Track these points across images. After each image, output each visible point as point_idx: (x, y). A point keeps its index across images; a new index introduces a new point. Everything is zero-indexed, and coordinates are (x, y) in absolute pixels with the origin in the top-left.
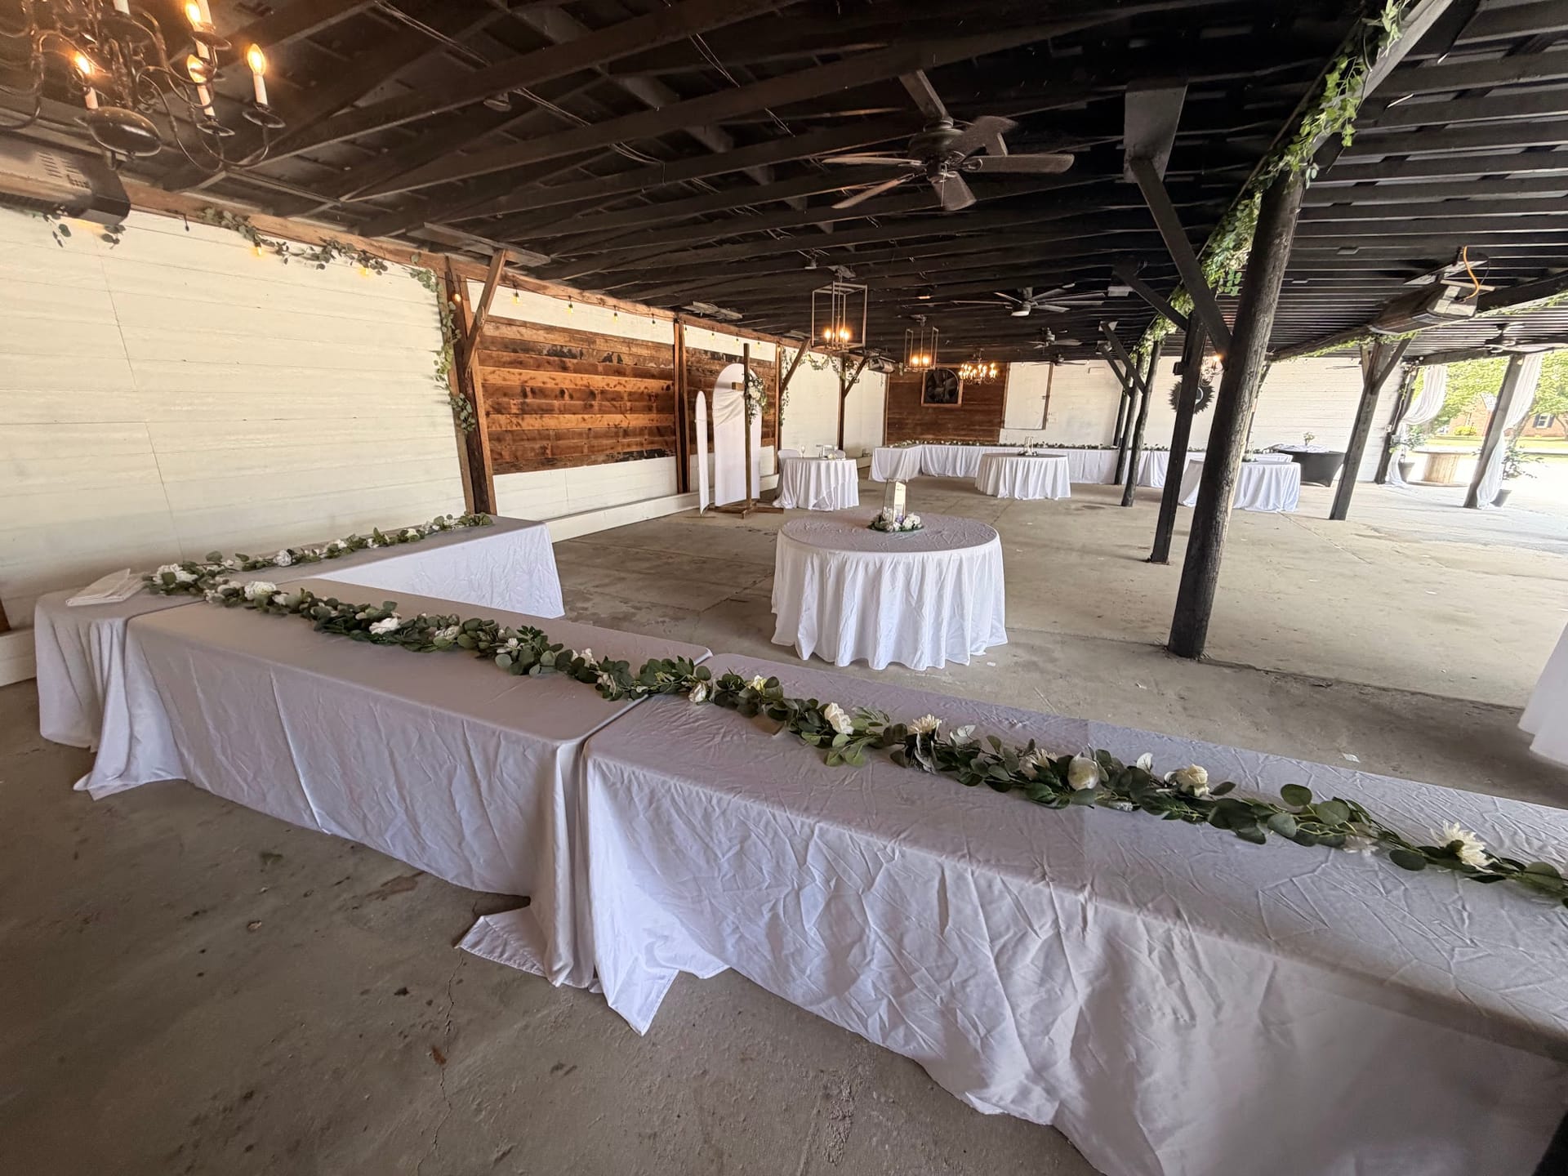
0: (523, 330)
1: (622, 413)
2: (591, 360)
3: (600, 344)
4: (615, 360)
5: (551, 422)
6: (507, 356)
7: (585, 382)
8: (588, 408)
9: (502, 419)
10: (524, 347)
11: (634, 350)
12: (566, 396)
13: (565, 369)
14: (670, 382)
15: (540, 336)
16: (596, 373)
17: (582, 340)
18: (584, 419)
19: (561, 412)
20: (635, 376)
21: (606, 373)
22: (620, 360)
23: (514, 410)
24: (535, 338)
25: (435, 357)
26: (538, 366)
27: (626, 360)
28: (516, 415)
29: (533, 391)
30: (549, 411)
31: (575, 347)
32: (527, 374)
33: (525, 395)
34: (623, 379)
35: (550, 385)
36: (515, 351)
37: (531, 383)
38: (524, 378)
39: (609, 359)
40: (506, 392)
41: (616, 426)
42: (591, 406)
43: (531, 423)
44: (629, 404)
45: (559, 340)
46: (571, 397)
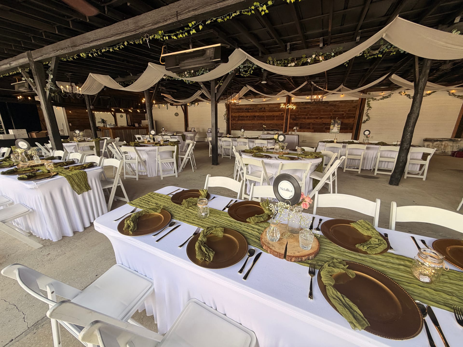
0: (240, 106)
1: (264, 120)
2: (256, 110)
3: (259, 106)
4: (263, 109)
5: (243, 122)
6: (236, 111)
7: (253, 114)
8: (253, 119)
9: (234, 121)
10: (240, 109)
11: (270, 106)
12: (248, 117)
13: (249, 112)
14: (283, 112)
15: (244, 107)
16: (257, 112)
17: (253, 106)
18: (252, 122)
19: (247, 120)
20: (270, 112)
21: (260, 112)
22: (264, 108)
23: (237, 120)
24: (242, 107)
25: (225, 112)
26: (242, 112)
27: (266, 108)
28: (237, 121)
29: (241, 117)
30: (244, 120)
31: (252, 108)
32: (240, 114)
33: (239, 117)
34: (265, 113)
35: (245, 115)
38: (239, 114)
39: (261, 109)
40: (235, 117)
41: (261, 123)
42: (255, 119)
43: (240, 122)
44: (266, 118)
45: (248, 107)
46: (249, 117)
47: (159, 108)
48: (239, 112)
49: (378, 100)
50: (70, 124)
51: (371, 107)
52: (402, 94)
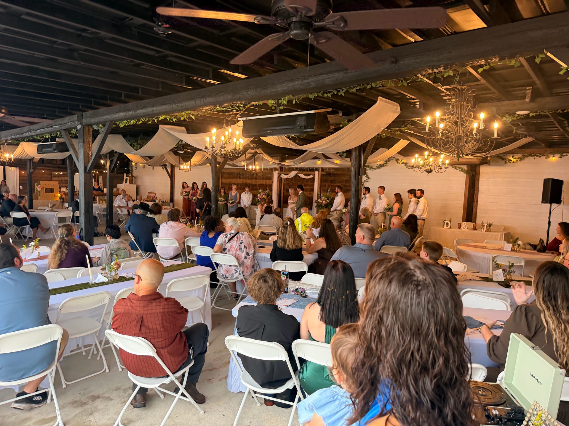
4: (255, 175)
6: (227, 176)
13: (240, 178)
16: (249, 179)
20: (262, 179)
21: (252, 179)
22: (257, 174)
26: (233, 178)
32: (230, 180)
36: (229, 175)
37: (232, 182)
40: (226, 184)
45: (239, 171)
47: (144, 168)
48: (229, 178)
49: (375, 169)
50: (21, 188)
51: (369, 178)
52: (399, 162)
